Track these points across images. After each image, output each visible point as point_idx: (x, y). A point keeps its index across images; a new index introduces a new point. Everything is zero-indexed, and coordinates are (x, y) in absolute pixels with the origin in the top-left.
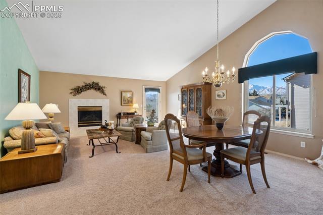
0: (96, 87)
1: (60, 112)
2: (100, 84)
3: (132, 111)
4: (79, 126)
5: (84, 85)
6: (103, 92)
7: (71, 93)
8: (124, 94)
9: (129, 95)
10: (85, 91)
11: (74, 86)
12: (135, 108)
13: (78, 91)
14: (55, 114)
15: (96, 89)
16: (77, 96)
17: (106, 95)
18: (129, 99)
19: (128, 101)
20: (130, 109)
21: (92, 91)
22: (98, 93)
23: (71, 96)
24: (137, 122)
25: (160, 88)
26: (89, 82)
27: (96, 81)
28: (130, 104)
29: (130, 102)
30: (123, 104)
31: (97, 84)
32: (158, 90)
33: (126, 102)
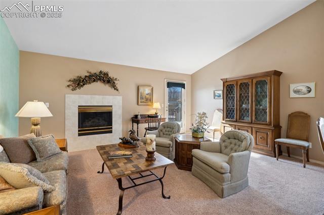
0: (105, 78)
2: (110, 75)
3: (152, 112)
4: (79, 135)
5: (87, 74)
6: (114, 86)
7: (68, 86)
8: (141, 90)
9: (147, 91)
10: (90, 83)
11: (74, 76)
12: (156, 109)
13: (79, 83)
14: (42, 118)
15: (104, 81)
16: (78, 90)
17: (117, 90)
18: (147, 96)
19: (147, 99)
20: (148, 110)
21: (98, 85)
22: (107, 88)
23: (69, 90)
25: (184, 82)
26: (95, 70)
27: (105, 70)
28: (149, 103)
29: (149, 100)
30: (140, 103)
31: (106, 74)
32: (182, 86)
33: (144, 100)
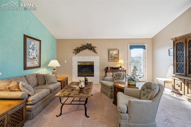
0: (89, 47)
1: (60, 66)
2: (92, 45)
3: (118, 66)
4: (79, 76)
5: (81, 46)
6: (94, 51)
7: (73, 52)
8: (111, 52)
9: (115, 52)
10: (82, 50)
11: (75, 48)
12: (121, 64)
13: (78, 51)
14: (57, 67)
15: (89, 49)
16: (77, 54)
17: (96, 53)
18: (115, 56)
19: (115, 58)
20: (116, 64)
21: (87, 51)
22: (91, 52)
24: (118, 77)
25: (145, 45)
26: (85, 44)
27: (89, 43)
28: (116, 60)
30: (110, 60)
31: (90, 45)
32: (143, 47)
33: (113, 58)
